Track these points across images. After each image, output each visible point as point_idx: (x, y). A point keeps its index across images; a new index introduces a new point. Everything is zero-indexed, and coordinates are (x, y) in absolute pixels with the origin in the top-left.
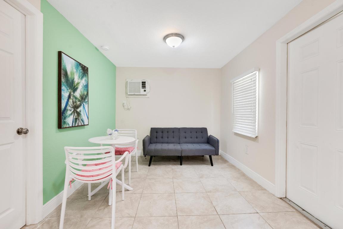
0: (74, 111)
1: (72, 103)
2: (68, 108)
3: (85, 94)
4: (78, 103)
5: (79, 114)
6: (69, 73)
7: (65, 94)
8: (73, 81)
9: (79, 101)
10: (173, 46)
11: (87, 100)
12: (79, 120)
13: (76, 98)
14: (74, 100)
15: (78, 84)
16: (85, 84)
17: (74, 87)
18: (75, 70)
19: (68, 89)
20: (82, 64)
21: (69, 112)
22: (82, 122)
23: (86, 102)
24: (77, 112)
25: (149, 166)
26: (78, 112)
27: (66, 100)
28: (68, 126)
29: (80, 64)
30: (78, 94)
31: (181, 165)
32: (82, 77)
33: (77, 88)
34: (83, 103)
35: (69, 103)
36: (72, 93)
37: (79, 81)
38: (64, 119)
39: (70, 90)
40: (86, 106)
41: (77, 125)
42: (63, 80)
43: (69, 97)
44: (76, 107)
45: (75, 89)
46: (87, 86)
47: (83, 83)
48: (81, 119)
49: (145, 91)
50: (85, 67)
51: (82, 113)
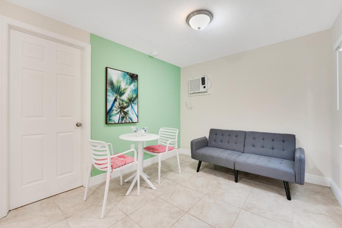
0: (120, 111)
1: (118, 105)
2: (114, 108)
3: (134, 97)
4: (125, 105)
5: (126, 113)
6: (115, 82)
7: (111, 98)
8: (119, 88)
9: (126, 103)
10: (198, 28)
11: (136, 102)
12: (126, 118)
13: (123, 101)
14: (121, 102)
15: (125, 89)
16: (133, 89)
17: (121, 92)
18: (122, 79)
19: (113, 95)
20: (129, 73)
21: (114, 112)
22: (130, 120)
23: (135, 103)
24: (124, 112)
25: (198, 171)
26: (126, 112)
27: (112, 103)
28: (113, 123)
29: (128, 73)
30: (125, 97)
31: (236, 181)
32: (130, 84)
33: (124, 93)
34: (131, 105)
35: (115, 105)
36: (118, 97)
37: (127, 87)
38: (110, 117)
39: (116, 95)
40: (135, 107)
41: (123, 122)
42: (109, 88)
43: (115, 100)
44: (122, 108)
45: (121, 94)
46: (136, 91)
47: (132, 88)
48: (129, 118)
49: (205, 87)
50: (133, 75)
51: (130, 113)
